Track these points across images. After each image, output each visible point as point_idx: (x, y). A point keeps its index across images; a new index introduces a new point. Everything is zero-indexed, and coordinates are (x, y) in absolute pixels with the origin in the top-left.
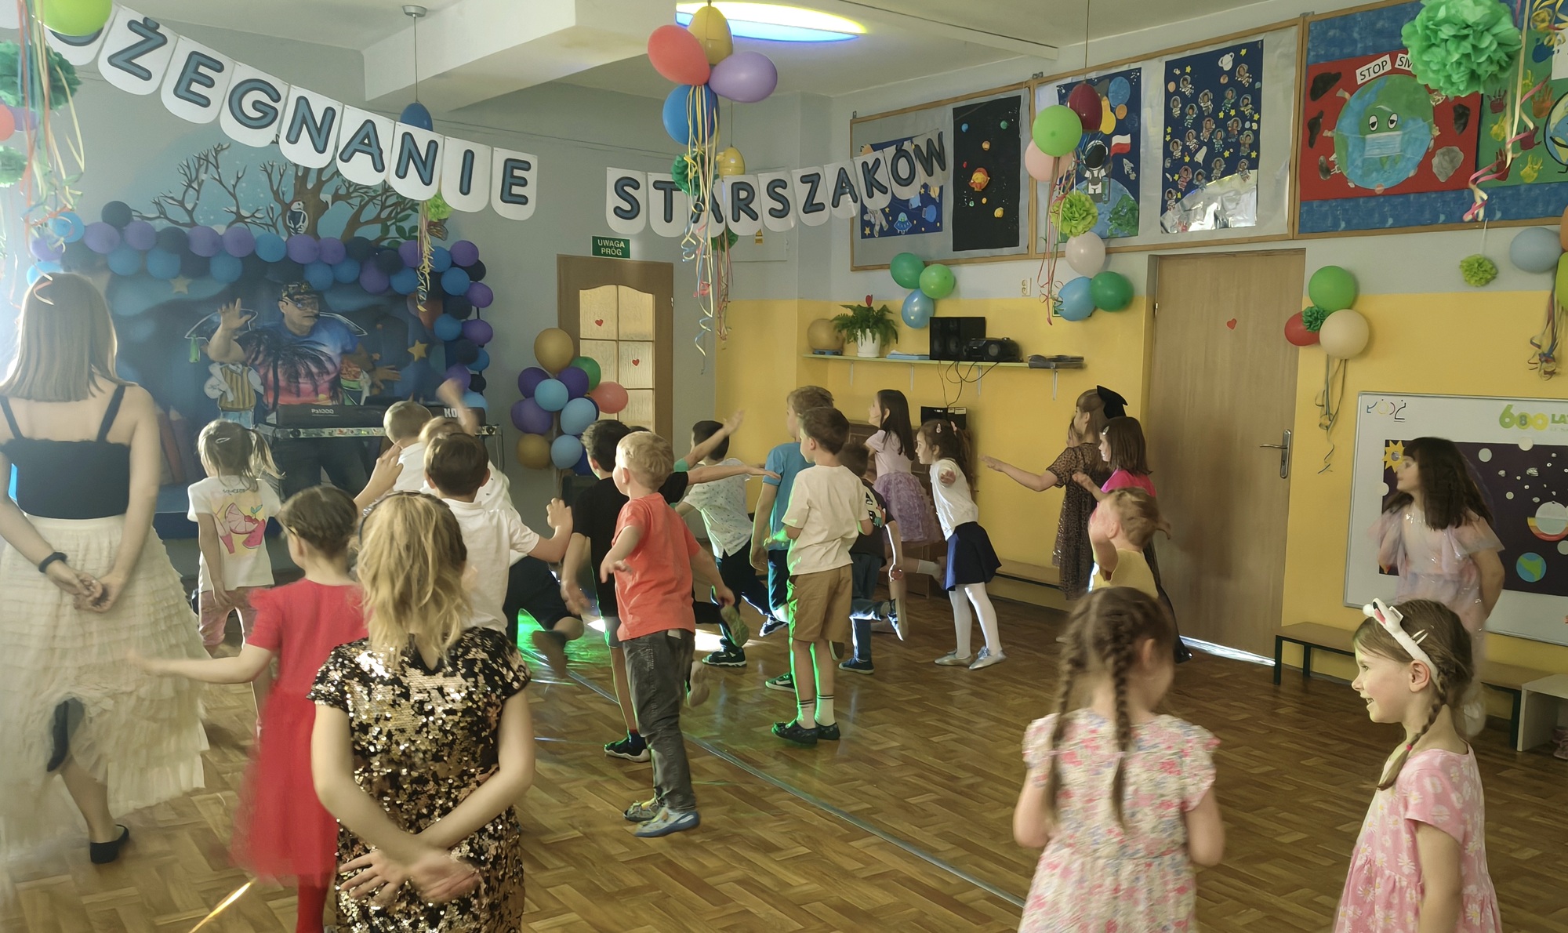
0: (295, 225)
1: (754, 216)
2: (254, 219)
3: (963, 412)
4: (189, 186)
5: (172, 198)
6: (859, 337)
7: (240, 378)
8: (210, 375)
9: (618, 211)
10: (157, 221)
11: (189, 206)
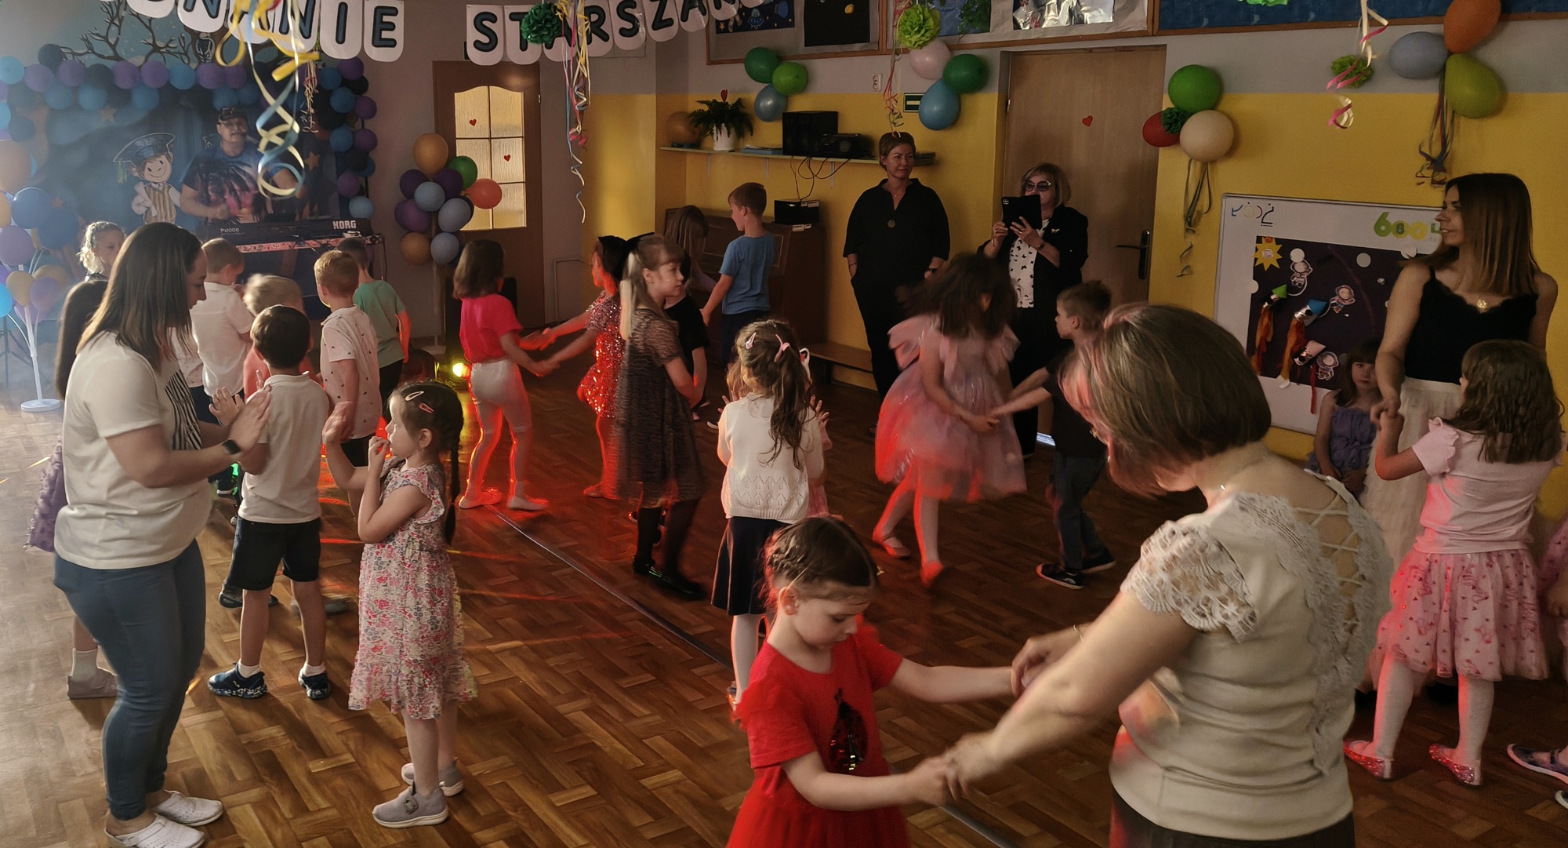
0: (204, 52)
1: (605, 37)
2: (168, 49)
3: (817, 205)
4: (112, 22)
5: (98, 35)
6: (715, 131)
7: (161, 195)
8: (136, 194)
9: (478, 44)
10: (86, 56)
11: (112, 41)
